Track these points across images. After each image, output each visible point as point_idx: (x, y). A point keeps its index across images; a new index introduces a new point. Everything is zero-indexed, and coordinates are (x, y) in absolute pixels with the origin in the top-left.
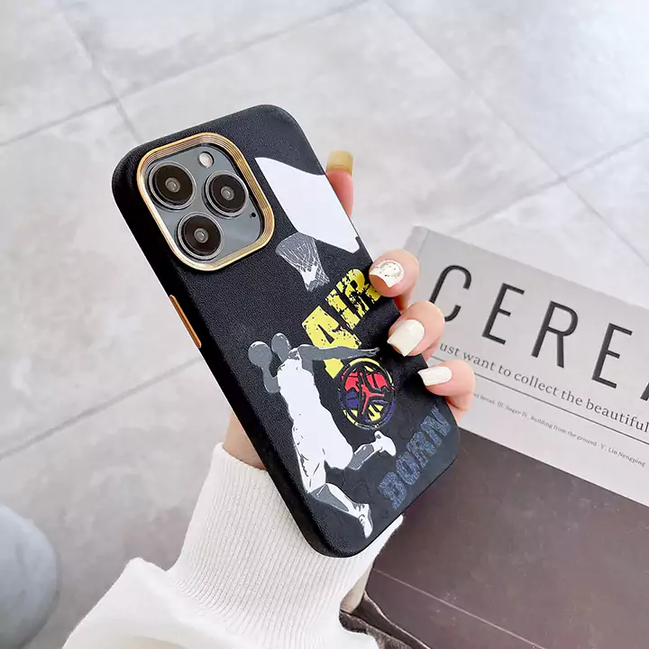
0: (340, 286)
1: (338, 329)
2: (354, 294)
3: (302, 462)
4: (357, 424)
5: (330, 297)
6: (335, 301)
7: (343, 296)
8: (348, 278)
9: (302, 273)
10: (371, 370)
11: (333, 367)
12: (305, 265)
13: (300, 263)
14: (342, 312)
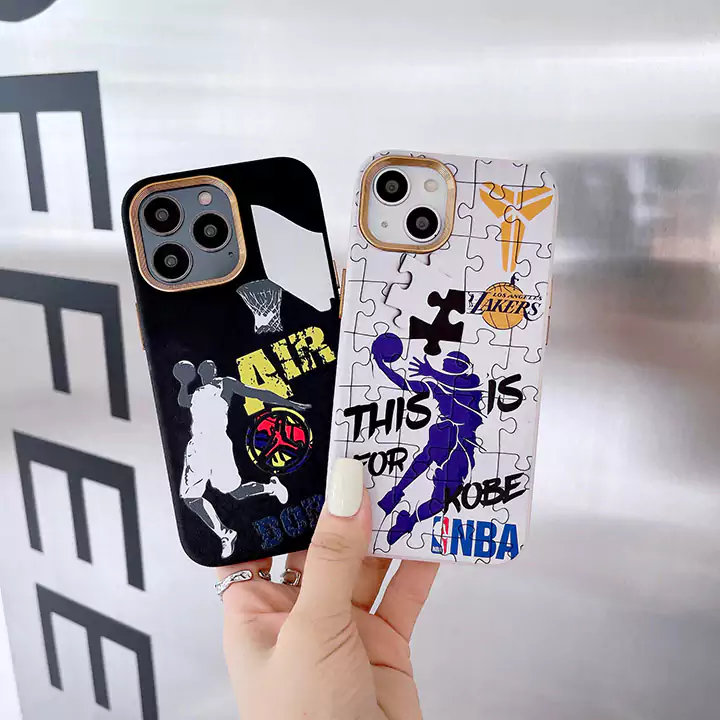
0: (292, 338)
1: (273, 375)
2: (304, 349)
3: (187, 471)
4: (255, 462)
5: (276, 345)
6: (280, 349)
7: (291, 348)
8: (304, 333)
9: (256, 316)
10: (292, 422)
11: (253, 406)
12: (262, 309)
13: (258, 306)
14: (284, 361)
